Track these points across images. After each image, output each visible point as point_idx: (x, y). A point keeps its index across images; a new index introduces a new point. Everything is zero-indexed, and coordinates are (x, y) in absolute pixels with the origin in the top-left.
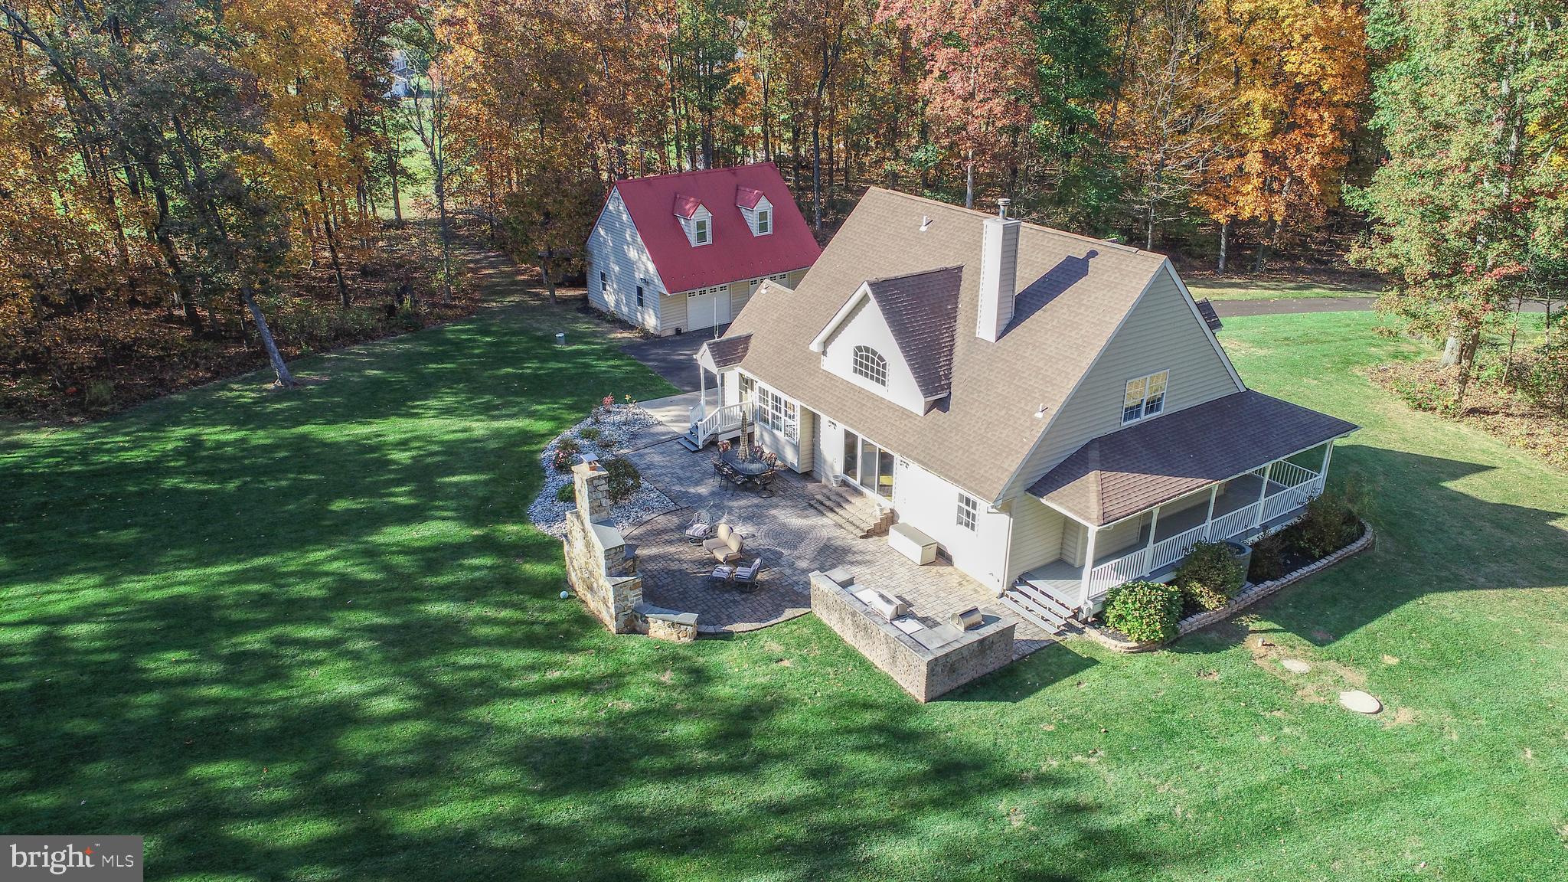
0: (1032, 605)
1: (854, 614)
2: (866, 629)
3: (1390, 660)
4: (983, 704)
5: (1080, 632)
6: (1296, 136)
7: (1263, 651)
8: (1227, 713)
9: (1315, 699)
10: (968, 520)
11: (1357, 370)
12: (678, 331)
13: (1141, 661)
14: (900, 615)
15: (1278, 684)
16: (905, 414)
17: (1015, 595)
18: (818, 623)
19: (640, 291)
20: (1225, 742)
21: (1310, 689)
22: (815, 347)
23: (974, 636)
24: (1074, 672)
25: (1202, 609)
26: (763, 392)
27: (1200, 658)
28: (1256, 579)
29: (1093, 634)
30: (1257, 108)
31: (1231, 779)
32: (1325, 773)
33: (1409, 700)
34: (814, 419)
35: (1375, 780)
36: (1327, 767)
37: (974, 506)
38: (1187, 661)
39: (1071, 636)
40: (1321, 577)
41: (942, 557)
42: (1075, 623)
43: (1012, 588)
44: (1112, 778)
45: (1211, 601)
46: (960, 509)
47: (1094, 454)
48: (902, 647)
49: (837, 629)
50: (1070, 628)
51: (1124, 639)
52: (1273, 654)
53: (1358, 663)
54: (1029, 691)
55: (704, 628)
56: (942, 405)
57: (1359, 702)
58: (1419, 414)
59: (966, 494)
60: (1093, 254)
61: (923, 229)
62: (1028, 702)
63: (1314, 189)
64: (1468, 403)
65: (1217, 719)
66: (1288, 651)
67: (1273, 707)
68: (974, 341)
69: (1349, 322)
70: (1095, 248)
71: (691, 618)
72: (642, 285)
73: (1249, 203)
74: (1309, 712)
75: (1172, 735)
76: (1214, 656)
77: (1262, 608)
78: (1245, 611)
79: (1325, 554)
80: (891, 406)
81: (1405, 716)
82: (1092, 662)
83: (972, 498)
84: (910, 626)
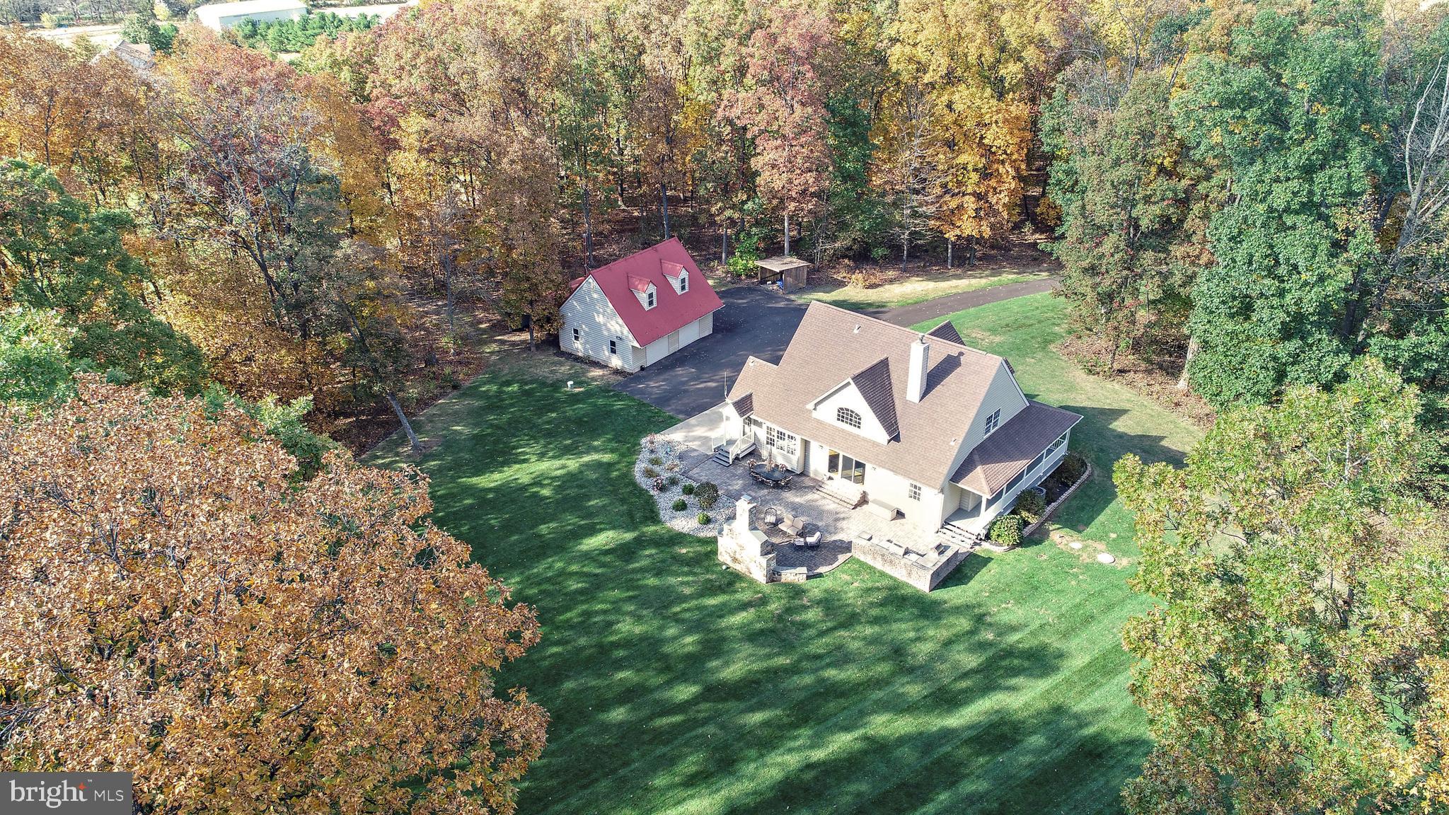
0: (954, 535)
1: (883, 555)
2: (891, 562)
3: (1113, 536)
4: (954, 588)
5: (980, 545)
6: (993, 183)
7: (1060, 540)
8: (1055, 574)
9: (1088, 560)
10: (916, 495)
11: (1052, 347)
12: (642, 369)
13: (1012, 555)
14: (907, 552)
15: (1071, 556)
16: (875, 444)
17: (944, 530)
18: (858, 561)
19: (613, 344)
20: (1059, 587)
21: (1085, 556)
22: (810, 406)
23: (944, 558)
24: (985, 565)
25: (1029, 523)
26: (769, 429)
27: (1035, 549)
28: (1048, 503)
29: (986, 545)
30: (970, 167)
31: (1066, 603)
32: (1100, 593)
33: (1125, 553)
34: (806, 444)
35: (1120, 592)
36: (1101, 591)
37: (920, 489)
38: (1030, 551)
39: (977, 548)
40: (1074, 497)
41: (900, 514)
42: (979, 541)
43: (942, 527)
44: (1020, 612)
45: (1034, 520)
46: (911, 491)
47: (976, 457)
48: (915, 569)
49: (871, 563)
50: (975, 544)
51: (1001, 545)
52: (1064, 541)
53: (1101, 539)
54: (970, 578)
55: (811, 574)
56: (896, 438)
57: (1105, 558)
58: (1092, 378)
59: (914, 483)
60: (961, 354)
61: (856, 331)
62: (972, 583)
63: (1005, 215)
64: (1116, 366)
65: (1052, 577)
66: (1070, 539)
67: (1072, 567)
68: (906, 402)
69: (1037, 305)
70: (963, 350)
71: (804, 570)
72: (615, 340)
73: (968, 227)
74: (1087, 567)
75: (1037, 589)
76: (1040, 547)
77: (1053, 518)
78: (1046, 520)
79: (1073, 483)
80: (865, 440)
81: (1125, 562)
82: (989, 560)
83: (918, 485)
84: (913, 557)
